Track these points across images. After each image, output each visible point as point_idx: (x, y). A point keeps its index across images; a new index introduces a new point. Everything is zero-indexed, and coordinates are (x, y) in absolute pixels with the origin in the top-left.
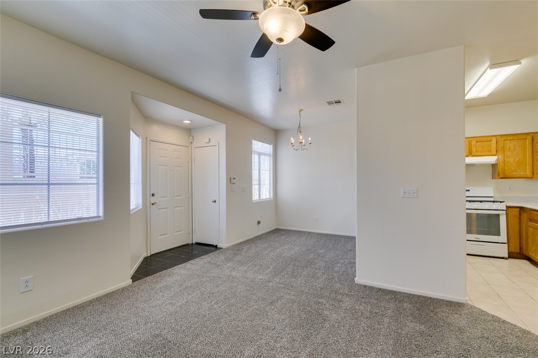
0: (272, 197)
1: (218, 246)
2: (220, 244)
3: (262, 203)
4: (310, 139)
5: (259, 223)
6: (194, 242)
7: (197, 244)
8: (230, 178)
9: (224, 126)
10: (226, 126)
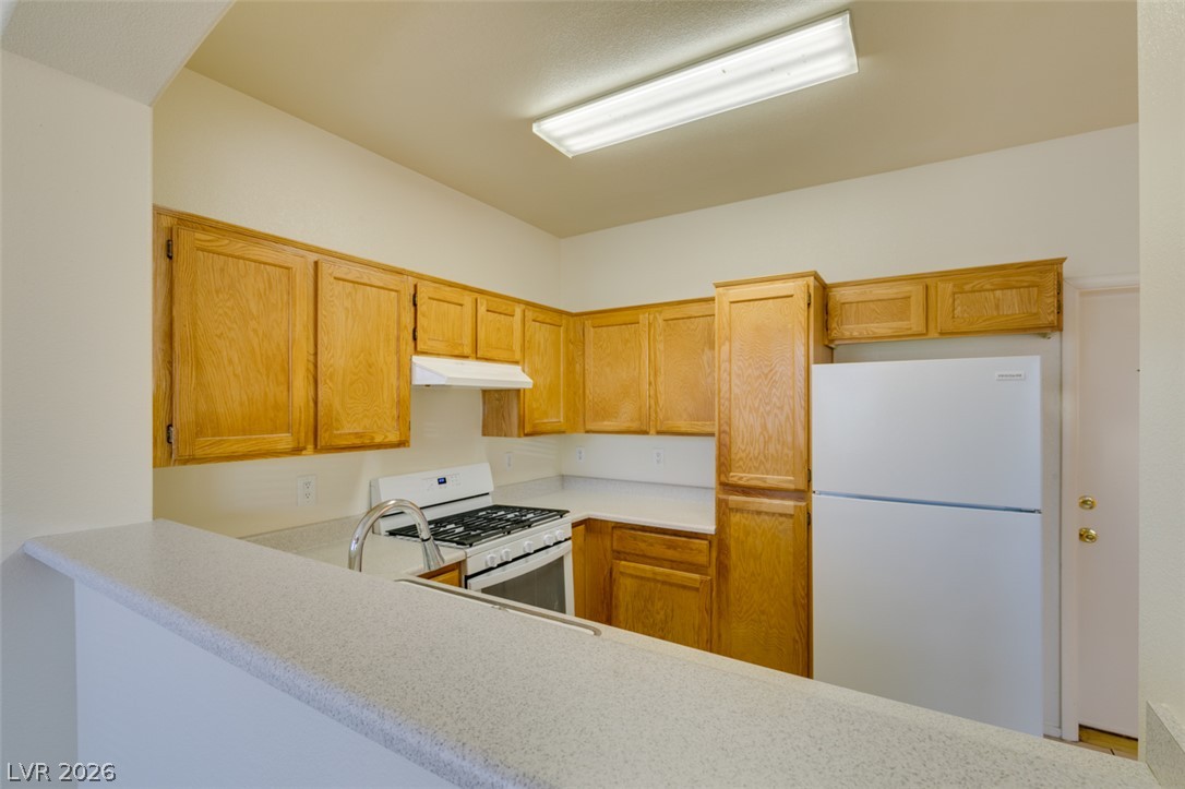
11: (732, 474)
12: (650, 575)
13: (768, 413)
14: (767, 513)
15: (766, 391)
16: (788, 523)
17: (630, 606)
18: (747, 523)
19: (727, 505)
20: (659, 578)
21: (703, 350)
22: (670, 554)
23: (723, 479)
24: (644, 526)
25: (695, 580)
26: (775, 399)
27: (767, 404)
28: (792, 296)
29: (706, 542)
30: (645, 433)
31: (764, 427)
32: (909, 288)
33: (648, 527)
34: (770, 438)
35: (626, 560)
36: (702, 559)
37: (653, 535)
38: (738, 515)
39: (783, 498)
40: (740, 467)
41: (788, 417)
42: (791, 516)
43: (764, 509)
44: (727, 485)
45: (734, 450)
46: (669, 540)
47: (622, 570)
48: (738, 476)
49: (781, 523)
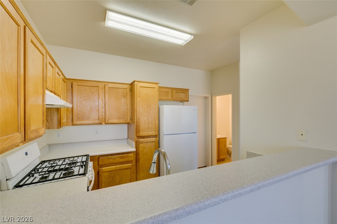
11: (140, 133)
12: (115, 169)
13: (149, 117)
14: (149, 142)
15: (149, 111)
16: (154, 143)
17: (107, 182)
18: (144, 146)
19: (139, 142)
20: (117, 169)
21: (122, 98)
22: (122, 160)
23: (138, 135)
24: (111, 154)
25: (130, 166)
26: (151, 113)
27: (149, 114)
28: (155, 88)
29: (133, 154)
30: (101, 124)
31: (148, 120)
32: (168, 90)
33: (113, 154)
34: (150, 123)
35: (104, 167)
36: (132, 159)
37: (115, 156)
38: (142, 144)
39: (152, 138)
40: (142, 131)
41: (154, 118)
42: (155, 142)
43: (149, 141)
44: (139, 136)
45: (140, 127)
46: (121, 156)
47: (103, 171)
48: (142, 134)
49: (152, 144)
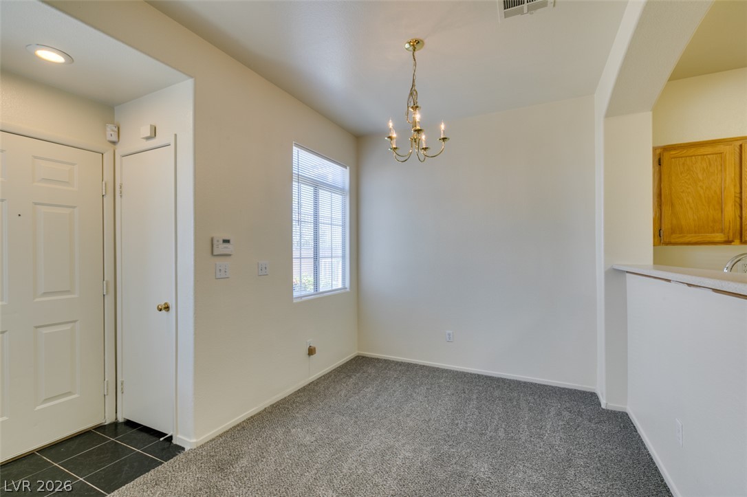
0: (347, 285)
1: (174, 441)
2: (179, 436)
3: (322, 303)
4: (443, 127)
5: (311, 351)
6: (121, 420)
7: (130, 424)
8: (212, 240)
9: (189, 83)
10: (195, 84)
